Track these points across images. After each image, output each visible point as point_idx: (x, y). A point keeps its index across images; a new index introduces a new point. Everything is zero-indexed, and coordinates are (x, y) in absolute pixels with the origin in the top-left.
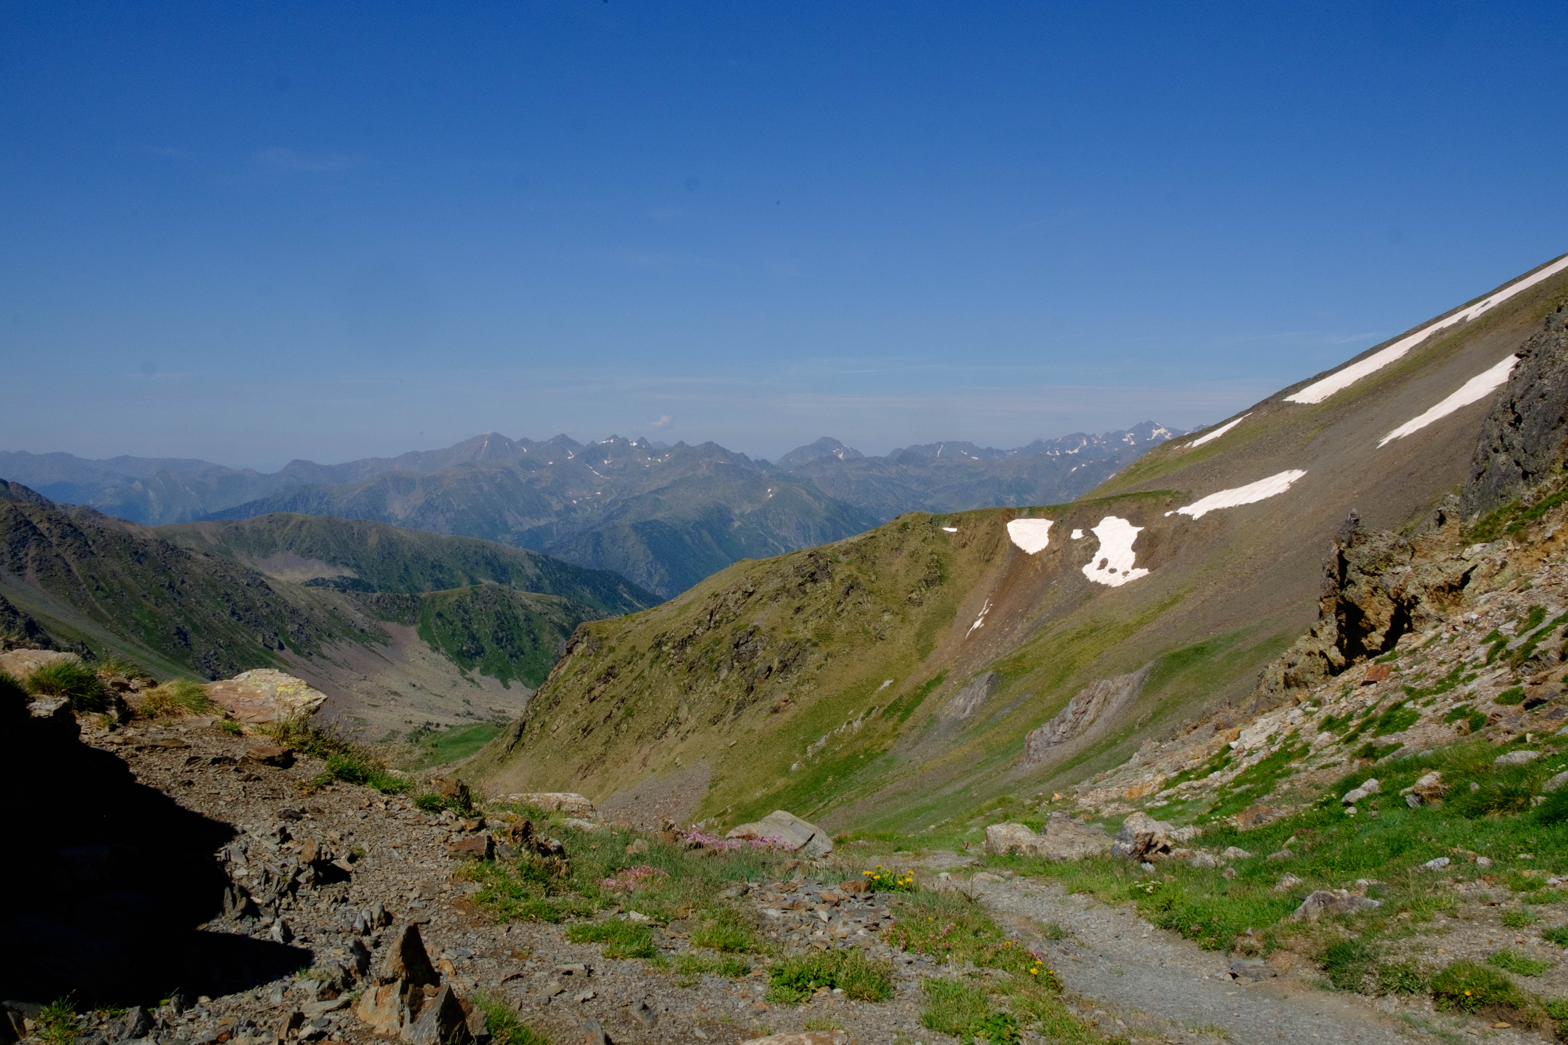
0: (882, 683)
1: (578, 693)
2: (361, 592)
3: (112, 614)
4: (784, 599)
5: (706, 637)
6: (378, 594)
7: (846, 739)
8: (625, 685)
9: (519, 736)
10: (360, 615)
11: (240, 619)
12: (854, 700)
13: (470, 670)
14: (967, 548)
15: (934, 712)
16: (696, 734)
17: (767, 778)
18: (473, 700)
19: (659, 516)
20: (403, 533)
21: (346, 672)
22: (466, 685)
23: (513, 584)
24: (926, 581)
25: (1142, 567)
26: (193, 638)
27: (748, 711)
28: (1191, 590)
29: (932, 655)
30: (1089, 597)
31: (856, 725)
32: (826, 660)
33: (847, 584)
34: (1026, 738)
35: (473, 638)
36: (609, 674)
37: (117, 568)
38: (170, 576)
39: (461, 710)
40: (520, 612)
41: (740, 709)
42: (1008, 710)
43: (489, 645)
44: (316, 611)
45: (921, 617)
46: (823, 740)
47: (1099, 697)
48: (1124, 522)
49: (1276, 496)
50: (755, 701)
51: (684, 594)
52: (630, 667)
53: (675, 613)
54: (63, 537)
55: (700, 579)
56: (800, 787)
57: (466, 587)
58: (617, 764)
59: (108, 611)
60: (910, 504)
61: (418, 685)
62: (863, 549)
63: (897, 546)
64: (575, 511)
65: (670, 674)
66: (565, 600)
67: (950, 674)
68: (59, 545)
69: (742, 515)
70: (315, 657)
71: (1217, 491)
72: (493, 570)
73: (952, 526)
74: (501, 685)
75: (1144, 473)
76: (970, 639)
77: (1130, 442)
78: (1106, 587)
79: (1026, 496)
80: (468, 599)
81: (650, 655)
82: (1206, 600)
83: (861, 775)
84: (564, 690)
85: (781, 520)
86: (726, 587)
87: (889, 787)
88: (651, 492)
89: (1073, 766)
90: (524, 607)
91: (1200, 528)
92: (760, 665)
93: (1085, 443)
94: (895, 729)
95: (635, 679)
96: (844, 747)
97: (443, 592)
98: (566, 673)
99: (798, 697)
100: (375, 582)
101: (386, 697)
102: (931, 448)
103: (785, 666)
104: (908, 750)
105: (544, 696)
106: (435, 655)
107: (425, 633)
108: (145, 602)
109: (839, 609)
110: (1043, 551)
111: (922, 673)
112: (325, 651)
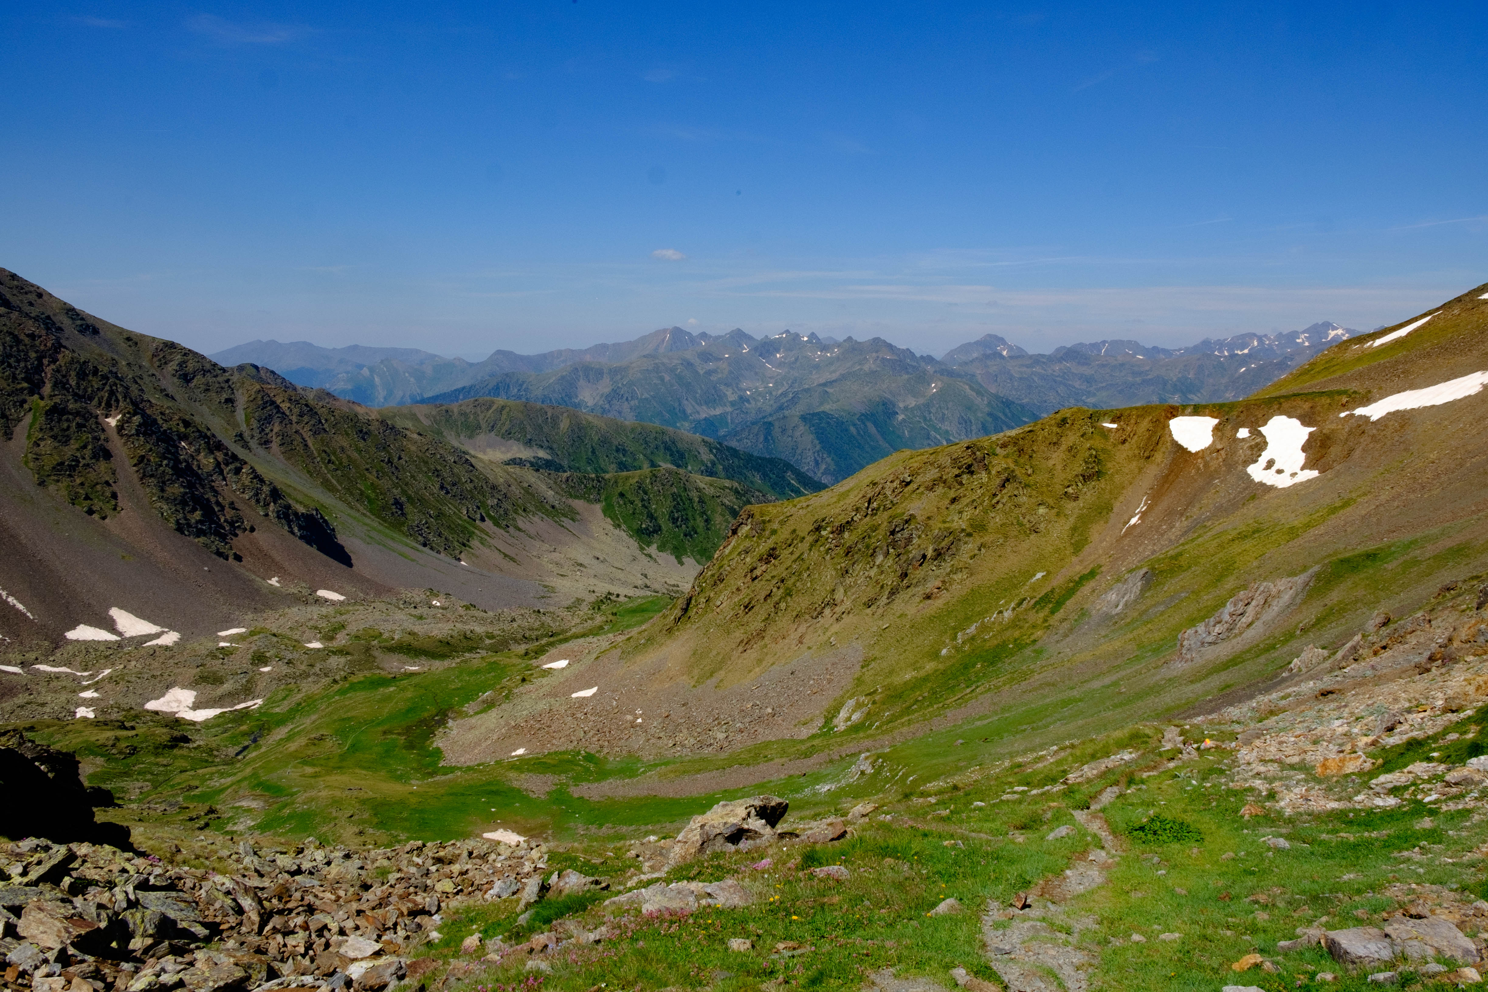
0: (1035, 575)
1: (742, 570)
2: (552, 472)
3: (341, 485)
4: (940, 490)
5: (863, 524)
6: (568, 474)
7: (997, 628)
8: (785, 566)
9: (685, 610)
10: (551, 493)
11: (447, 493)
12: (1005, 590)
13: (648, 546)
14: (1127, 444)
15: (1085, 606)
16: (851, 615)
17: (917, 661)
18: (650, 574)
19: (827, 407)
20: (590, 419)
21: (538, 544)
22: (645, 560)
23: (690, 468)
24: (1083, 476)
25: (1311, 468)
26: (408, 508)
27: (903, 596)
28: (1365, 494)
29: (1087, 549)
30: (1253, 497)
31: (1007, 614)
32: (980, 550)
33: (1003, 477)
34: (1179, 637)
35: (651, 517)
36: (770, 555)
37: (345, 444)
38: (388, 452)
39: (639, 583)
40: (694, 495)
41: (894, 593)
42: (1161, 608)
43: (665, 524)
44: (513, 488)
45: (1076, 511)
46: (973, 627)
47: (1259, 600)
48: (1295, 422)
49: (1466, 398)
50: (908, 587)
51: (844, 482)
52: (791, 549)
53: (835, 499)
54: (301, 415)
55: (862, 467)
56: (949, 672)
57: (646, 469)
58: (775, 641)
59: (338, 481)
60: (1072, 401)
61: (601, 558)
62: (1021, 442)
63: (1055, 440)
64: (748, 401)
65: (828, 557)
66: (736, 485)
67: (1103, 569)
68: (297, 423)
69: (906, 408)
70: (511, 529)
71: (1399, 392)
72: (671, 455)
73: (1113, 421)
74: (676, 561)
75: (1319, 372)
76: (1126, 534)
77: (1303, 342)
78: (1272, 488)
79: (1190, 396)
80: (648, 481)
81: (810, 539)
82: (1381, 505)
83: (1010, 664)
84: (728, 568)
85: (944, 414)
86: (884, 476)
87: (1037, 677)
88: (820, 385)
89: (1228, 667)
90: (698, 489)
91: (1378, 430)
92: (914, 552)
93: (1256, 343)
94: (1045, 621)
95: (795, 561)
96: (994, 636)
97: (625, 473)
98: (730, 553)
99: (951, 585)
100: (565, 463)
101: (572, 568)
102: (1095, 346)
103: (939, 555)
104: (1057, 642)
105: (710, 573)
106: (617, 532)
107: (608, 511)
108: (368, 475)
109: (994, 501)
110: (1206, 449)
111: (1076, 567)
112: (520, 524)
